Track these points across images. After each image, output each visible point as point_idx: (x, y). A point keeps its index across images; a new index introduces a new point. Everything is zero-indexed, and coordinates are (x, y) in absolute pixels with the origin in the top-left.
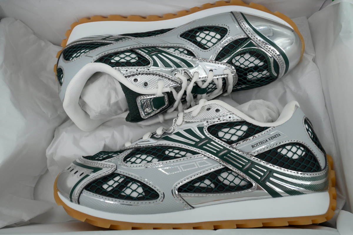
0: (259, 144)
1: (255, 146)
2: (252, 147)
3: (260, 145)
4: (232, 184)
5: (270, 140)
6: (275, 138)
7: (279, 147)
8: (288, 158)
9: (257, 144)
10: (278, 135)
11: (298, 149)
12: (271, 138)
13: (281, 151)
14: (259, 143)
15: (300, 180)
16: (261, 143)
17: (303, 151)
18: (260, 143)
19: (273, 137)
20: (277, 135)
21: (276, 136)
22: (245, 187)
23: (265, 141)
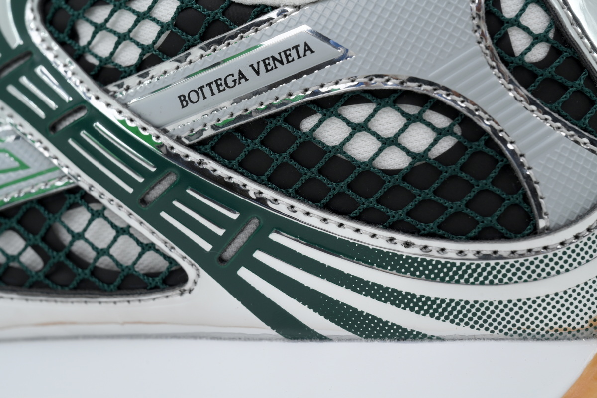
0: (207, 90)
1: (194, 96)
2: (181, 101)
3: (213, 94)
4: (104, 262)
5: (258, 73)
6: (281, 62)
7: (304, 110)
8: (351, 164)
9: (200, 92)
10: (301, 50)
11: (411, 120)
12: (266, 65)
13: (313, 130)
14: (210, 84)
15: (399, 271)
16: (218, 86)
17: (441, 133)
18: (214, 86)
19: (274, 59)
20: (296, 47)
21: (287, 56)
22: (157, 279)
23: (236, 76)
